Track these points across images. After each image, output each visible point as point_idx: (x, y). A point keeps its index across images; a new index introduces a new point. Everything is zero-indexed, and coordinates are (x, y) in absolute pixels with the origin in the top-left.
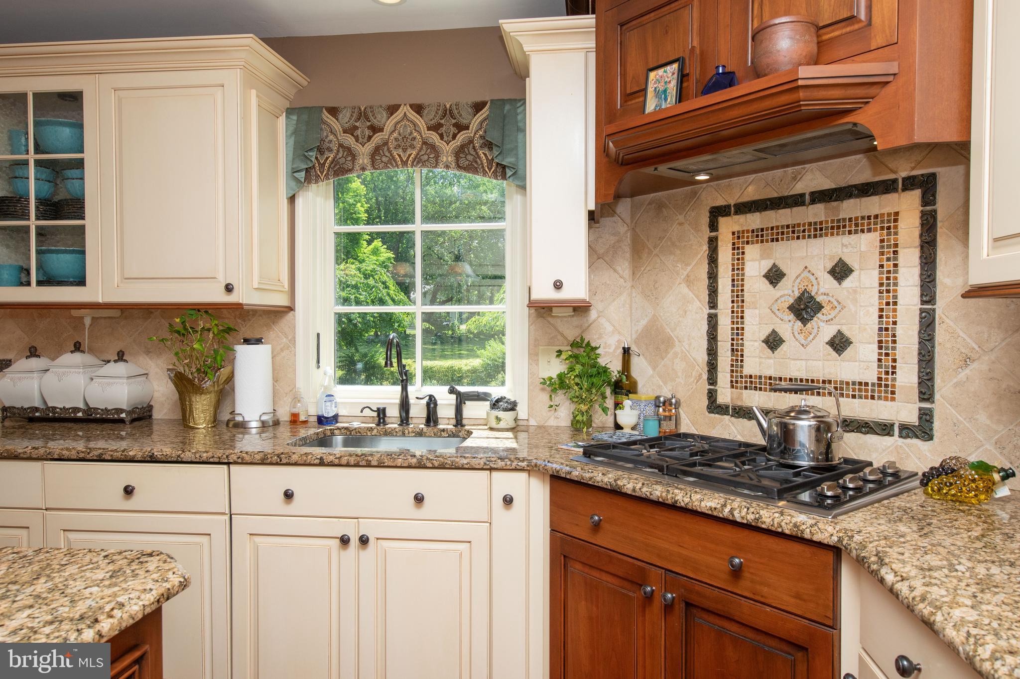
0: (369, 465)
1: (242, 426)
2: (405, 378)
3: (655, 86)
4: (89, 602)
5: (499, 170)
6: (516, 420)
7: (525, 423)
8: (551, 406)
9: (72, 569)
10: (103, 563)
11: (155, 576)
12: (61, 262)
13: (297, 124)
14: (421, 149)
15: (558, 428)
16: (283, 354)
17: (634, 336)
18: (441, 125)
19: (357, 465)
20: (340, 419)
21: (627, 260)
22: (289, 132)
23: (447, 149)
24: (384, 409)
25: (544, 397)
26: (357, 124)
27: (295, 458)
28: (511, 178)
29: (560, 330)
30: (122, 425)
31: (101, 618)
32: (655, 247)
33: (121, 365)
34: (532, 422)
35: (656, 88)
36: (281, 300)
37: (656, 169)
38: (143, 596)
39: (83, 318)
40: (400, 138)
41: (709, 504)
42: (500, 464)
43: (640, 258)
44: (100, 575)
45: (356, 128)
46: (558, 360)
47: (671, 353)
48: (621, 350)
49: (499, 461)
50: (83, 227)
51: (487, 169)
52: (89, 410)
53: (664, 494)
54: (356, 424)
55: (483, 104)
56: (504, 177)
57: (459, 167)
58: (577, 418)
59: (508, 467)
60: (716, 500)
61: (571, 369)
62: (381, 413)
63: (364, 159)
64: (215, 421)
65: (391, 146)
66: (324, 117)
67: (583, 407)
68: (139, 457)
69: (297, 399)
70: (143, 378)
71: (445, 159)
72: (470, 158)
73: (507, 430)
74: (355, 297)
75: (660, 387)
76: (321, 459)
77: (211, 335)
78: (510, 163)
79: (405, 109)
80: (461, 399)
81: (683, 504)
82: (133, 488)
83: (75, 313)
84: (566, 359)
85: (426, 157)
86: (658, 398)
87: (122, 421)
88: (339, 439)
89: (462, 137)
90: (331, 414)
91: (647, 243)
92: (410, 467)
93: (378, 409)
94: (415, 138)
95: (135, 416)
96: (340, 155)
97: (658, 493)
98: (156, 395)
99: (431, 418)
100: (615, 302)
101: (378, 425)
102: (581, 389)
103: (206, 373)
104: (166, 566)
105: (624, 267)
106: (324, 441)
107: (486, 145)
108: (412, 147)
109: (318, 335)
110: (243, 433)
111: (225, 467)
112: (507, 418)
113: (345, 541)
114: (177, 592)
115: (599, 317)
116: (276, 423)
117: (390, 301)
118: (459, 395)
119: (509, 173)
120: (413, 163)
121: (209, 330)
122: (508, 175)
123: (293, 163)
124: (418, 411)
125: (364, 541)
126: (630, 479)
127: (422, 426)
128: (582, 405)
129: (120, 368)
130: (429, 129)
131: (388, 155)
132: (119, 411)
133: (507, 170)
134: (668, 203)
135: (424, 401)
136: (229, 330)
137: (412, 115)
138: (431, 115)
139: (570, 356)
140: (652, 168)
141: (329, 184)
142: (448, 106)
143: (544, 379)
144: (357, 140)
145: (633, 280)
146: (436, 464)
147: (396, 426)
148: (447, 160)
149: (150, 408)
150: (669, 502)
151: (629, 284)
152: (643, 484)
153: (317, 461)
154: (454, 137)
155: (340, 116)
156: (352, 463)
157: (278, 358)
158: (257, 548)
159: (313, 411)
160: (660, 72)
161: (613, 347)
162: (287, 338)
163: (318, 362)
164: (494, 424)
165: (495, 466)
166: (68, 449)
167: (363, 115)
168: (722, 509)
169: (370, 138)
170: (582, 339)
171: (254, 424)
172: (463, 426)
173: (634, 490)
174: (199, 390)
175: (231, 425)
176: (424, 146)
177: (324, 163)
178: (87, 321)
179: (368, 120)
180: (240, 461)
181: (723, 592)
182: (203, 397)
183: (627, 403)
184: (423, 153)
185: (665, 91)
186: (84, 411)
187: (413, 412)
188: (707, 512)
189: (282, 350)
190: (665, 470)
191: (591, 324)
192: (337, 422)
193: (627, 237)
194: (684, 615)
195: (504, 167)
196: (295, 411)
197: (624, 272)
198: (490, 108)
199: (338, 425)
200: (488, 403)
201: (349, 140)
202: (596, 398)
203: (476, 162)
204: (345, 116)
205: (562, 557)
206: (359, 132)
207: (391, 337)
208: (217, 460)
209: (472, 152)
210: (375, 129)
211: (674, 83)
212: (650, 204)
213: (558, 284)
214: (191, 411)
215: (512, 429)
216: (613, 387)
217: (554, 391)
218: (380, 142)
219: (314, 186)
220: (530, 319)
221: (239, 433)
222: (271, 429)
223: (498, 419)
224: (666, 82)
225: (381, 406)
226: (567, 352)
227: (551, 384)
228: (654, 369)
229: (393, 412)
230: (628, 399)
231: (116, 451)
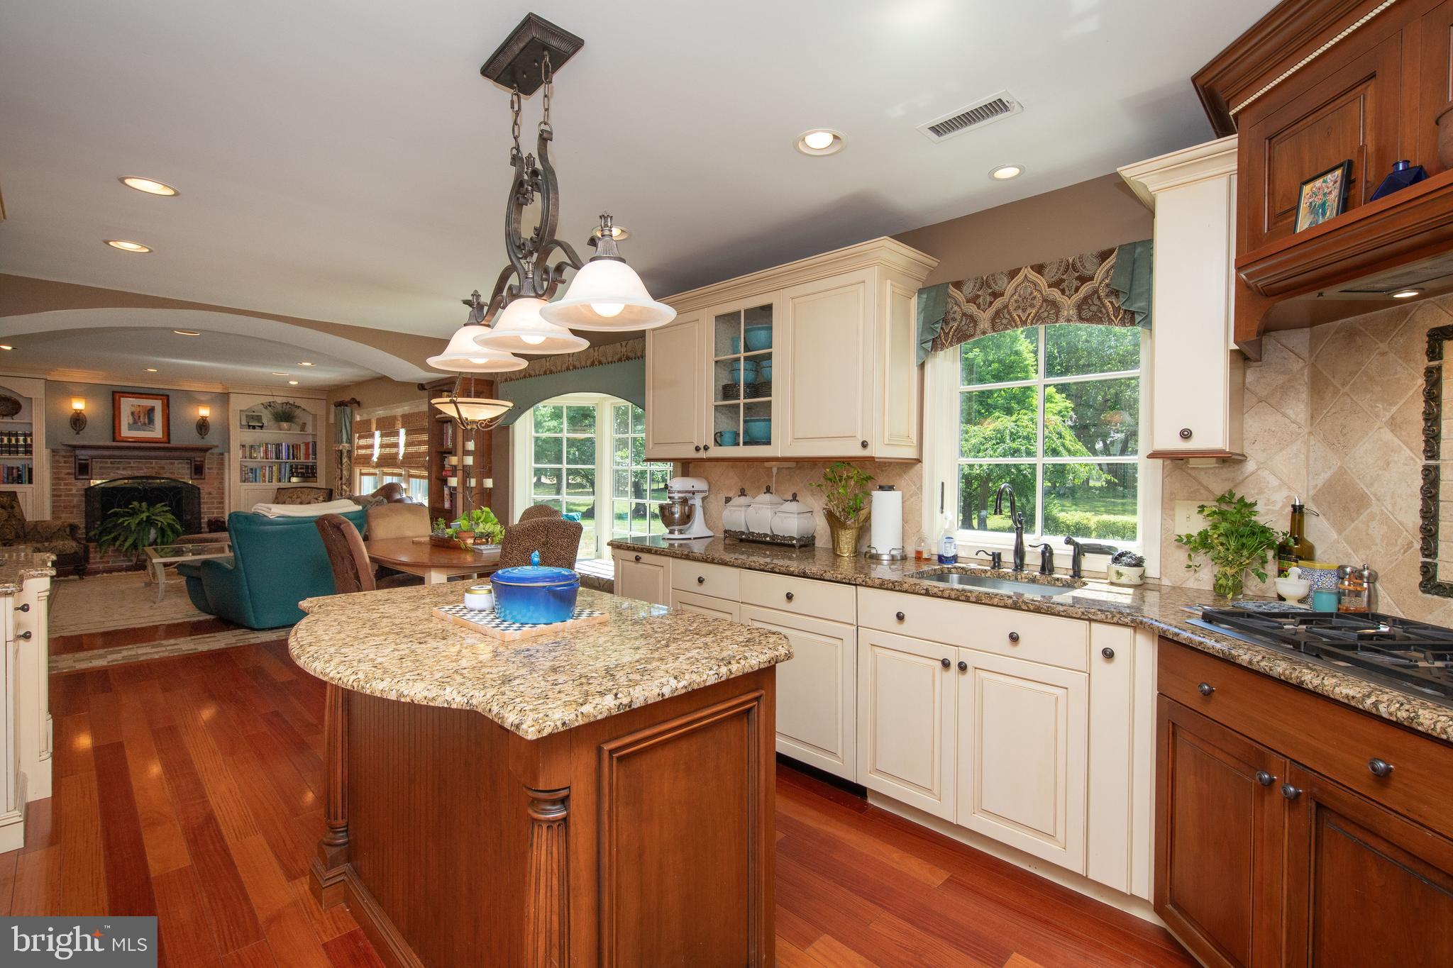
0: (967, 600)
1: (876, 558)
2: (1019, 526)
3: (1310, 200)
4: (729, 652)
5: (1128, 316)
6: (1142, 577)
7: (1156, 582)
8: (1190, 567)
9: (728, 633)
10: (745, 633)
11: (771, 646)
12: (758, 428)
13: (926, 302)
14: (1041, 306)
15: (1198, 590)
16: (912, 500)
17: (1312, 493)
18: (1062, 281)
19: (957, 599)
20: (959, 560)
21: (1303, 401)
22: (920, 310)
23: (1068, 304)
24: (999, 554)
25: (1181, 556)
26: (979, 293)
27: (906, 586)
28: (1142, 323)
29: (1205, 483)
30: (793, 549)
31: (733, 662)
32: (1343, 385)
33: (794, 503)
34: (1165, 582)
35: (1311, 203)
36: (910, 453)
37: (1320, 294)
38: (760, 656)
39: (771, 468)
40: (1020, 299)
41: (1345, 691)
42: (1100, 616)
43: (1322, 399)
44: (741, 639)
45: (978, 296)
46: (1201, 517)
47: (1365, 514)
48: (1290, 509)
49: (1099, 613)
50: (770, 402)
51: (1113, 318)
52: (774, 536)
53: (1287, 672)
54: (973, 566)
55: (1111, 252)
56: (1133, 323)
57: (1081, 319)
58: (1220, 582)
59: (1109, 621)
60: (1357, 689)
61: (1215, 527)
62: (996, 558)
63: (984, 324)
64: (857, 553)
65: (1011, 308)
66: (950, 291)
67: (1230, 571)
68: (796, 573)
69: (921, 540)
70: (809, 515)
71: (1066, 313)
72: (1094, 308)
73: (1130, 586)
74: (1027, 448)
75: (1348, 555)
76: (927, 590)
77: (852, 483)
78: (1139, 308)
79: (1027, 271)
80: (1080, 551)
81: (1310, 686)
82: (792, 595)
83: (767, 464)
84: (1208, 515)
85: (1046, 314)
86: (1342, 568)
87: (793, 546)
88: (955, 577)
89: (1085, 289)
90: (950, 555)
91: (1332, 380)
92: (1005, 607)
93: (993, 553)
94: (1035, 298)
95: (802, 543)
96: (963, 323)
97: (1280, 670)
98: (818, 528)
99: (1047, 564)
100: (1284, 452)
101: (993, 568)
102: (1228, 549)
103: (849, 513)
104: (780, 642)
105: (1298, 409)
106: (942, 577)
107: (1112, 293)
108: (1032, 306)
109: (943, 484)
110: (877, 564)
111: (854, 587)
112: (1131, 574)
113: (946, 664)
114: (783, 660)
115: (1258, 469)
116: (904, 558)
117: (1064, 452)
118: (1076, 545)
119: (1138, 318)
120: (1032, 321)
121: (852, 478)
122: (1137, 322)
123: (922, 335)
124: (1033, 559)
125: (963, 667)
126: (1248, 649)
127: (1037, 574)
128: (1228, 568)
129: (793, 506)
130: (1050, 286)
131: (1009, 317)
132: (792, 538)
133: (1136, 316)
134: (1363, 330)
135: (1040, 550)
136: (870, 478)
137: (1033, 276)
138: (1052, 272)
139: (1215, 512)
140: (1315, 294)
141: (957, 348)
142: (1071, 261)
143: (1179, 536)
144: (979, 308)
145: (1311, 425)
146: (1032, 608)
147: (1011, 571)
148: (1069, 314)
149: (813, 538)
150: (1294, 681)
151: (1306, 430)
152: (1263, 658)
153: (924, 592)
154: (1077, 290)
155: (965, 288)
156: (953, 597)
157: (908, 503)
158: (876, 657)
159: (935, 551)
160: (1318, 183)
161: (1279, 505)
162: (915, 485)
163: (942, 507)
164: (1115, 580)
165: (1094, 617)
166: (754, 562)
167: (984, 284)
168: (1363, 700)
169: (991, 303)
170: (1232, 494)
171: (885, 557)
172: (1080, 577)
173: (1250, 662)
174: (844, 526)
175: (868, 555)
176: (1044, 304)
177: (949, 332)
178: (775, 470)
179: (989, 287)
180: (864, 583)
181: (1365, 799)
182: (848, 532)
183: (1294, 570)
184: (1043, 310)
185: (1323, 205)
186: (771, 537)
187: (1027, 560)
188: (1341, 700)
189: (911, 496)
190: (1302, 647)
191: (1246, 478)
192: (956, 562)
193: (1303, 375)
194: (1314, 816)
195: (1133, 313)
196: (920, 549)
197: (1297, 415)
198: (1117, 255)
199: (957, 565)
200: (1110, 557)
201: (972, 309)
202: (1247, 561)
203: (1101, 312)
204: (968, 288)
205: (1171, 724)
206: (981, 300)
207: (1002, 486)
208: (847, 581)
209: (1097, 302)
210: (996, 295)
211: (1335, 193)
212: (1337, 332)
213: (1186, 433)
214: (838, 542)
215: (1135, 587)
216: (1277, 551)
217: (1195, 549)
218: (1000, 306)
219: (941, 354)
220: (1165, 471)
221: (873, 563)
222: (899, 562)
223: (1119, 574)
224: (1325, 194)
225: (997, 551)
226: (1212, 506)
227: (1189, 542)
228: (1340, 532)
229: (1009, 558)
230: (1297, 566)
231: (782, 566)
